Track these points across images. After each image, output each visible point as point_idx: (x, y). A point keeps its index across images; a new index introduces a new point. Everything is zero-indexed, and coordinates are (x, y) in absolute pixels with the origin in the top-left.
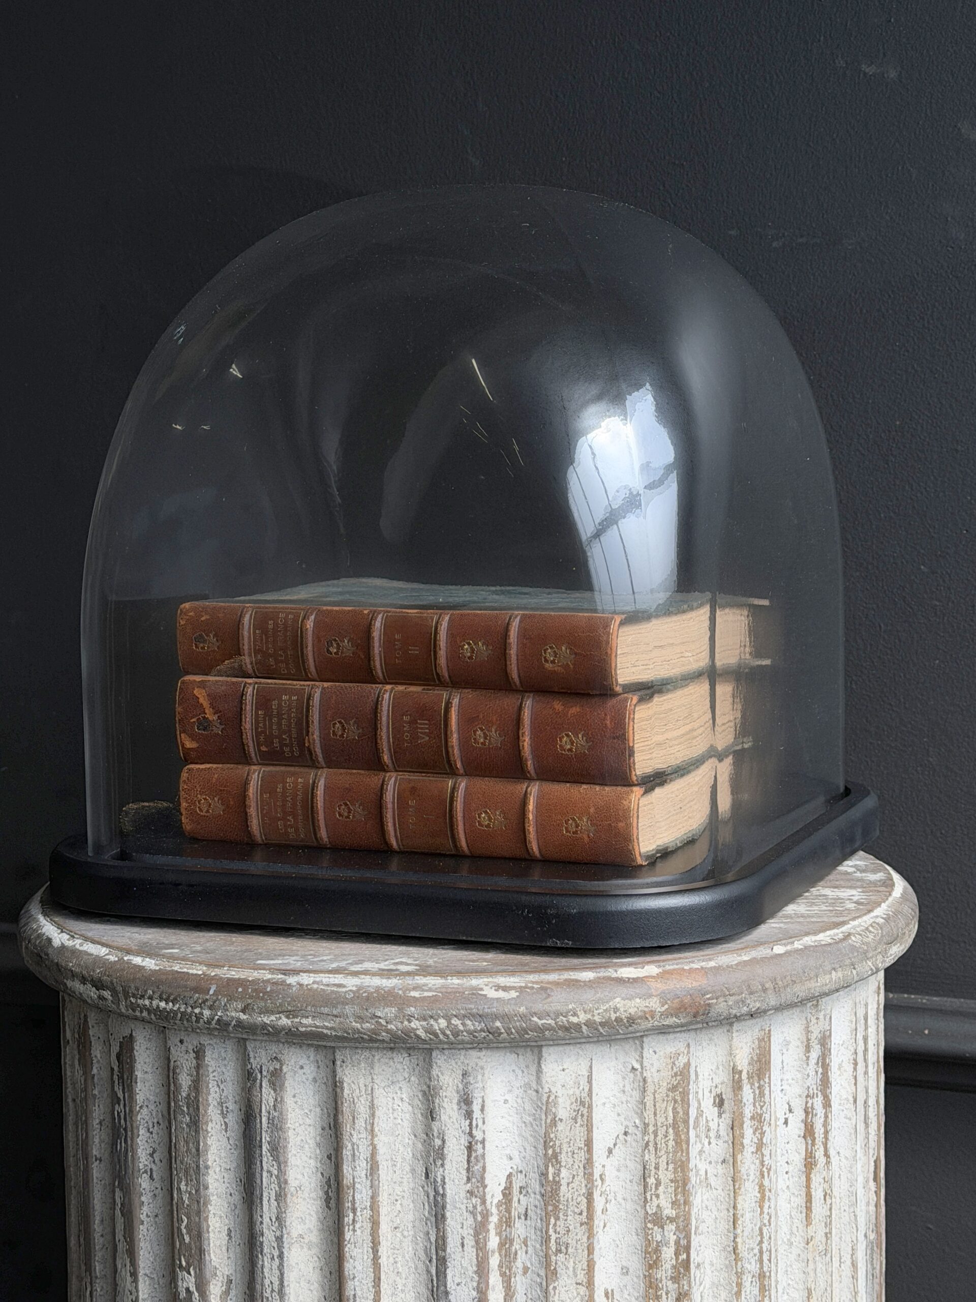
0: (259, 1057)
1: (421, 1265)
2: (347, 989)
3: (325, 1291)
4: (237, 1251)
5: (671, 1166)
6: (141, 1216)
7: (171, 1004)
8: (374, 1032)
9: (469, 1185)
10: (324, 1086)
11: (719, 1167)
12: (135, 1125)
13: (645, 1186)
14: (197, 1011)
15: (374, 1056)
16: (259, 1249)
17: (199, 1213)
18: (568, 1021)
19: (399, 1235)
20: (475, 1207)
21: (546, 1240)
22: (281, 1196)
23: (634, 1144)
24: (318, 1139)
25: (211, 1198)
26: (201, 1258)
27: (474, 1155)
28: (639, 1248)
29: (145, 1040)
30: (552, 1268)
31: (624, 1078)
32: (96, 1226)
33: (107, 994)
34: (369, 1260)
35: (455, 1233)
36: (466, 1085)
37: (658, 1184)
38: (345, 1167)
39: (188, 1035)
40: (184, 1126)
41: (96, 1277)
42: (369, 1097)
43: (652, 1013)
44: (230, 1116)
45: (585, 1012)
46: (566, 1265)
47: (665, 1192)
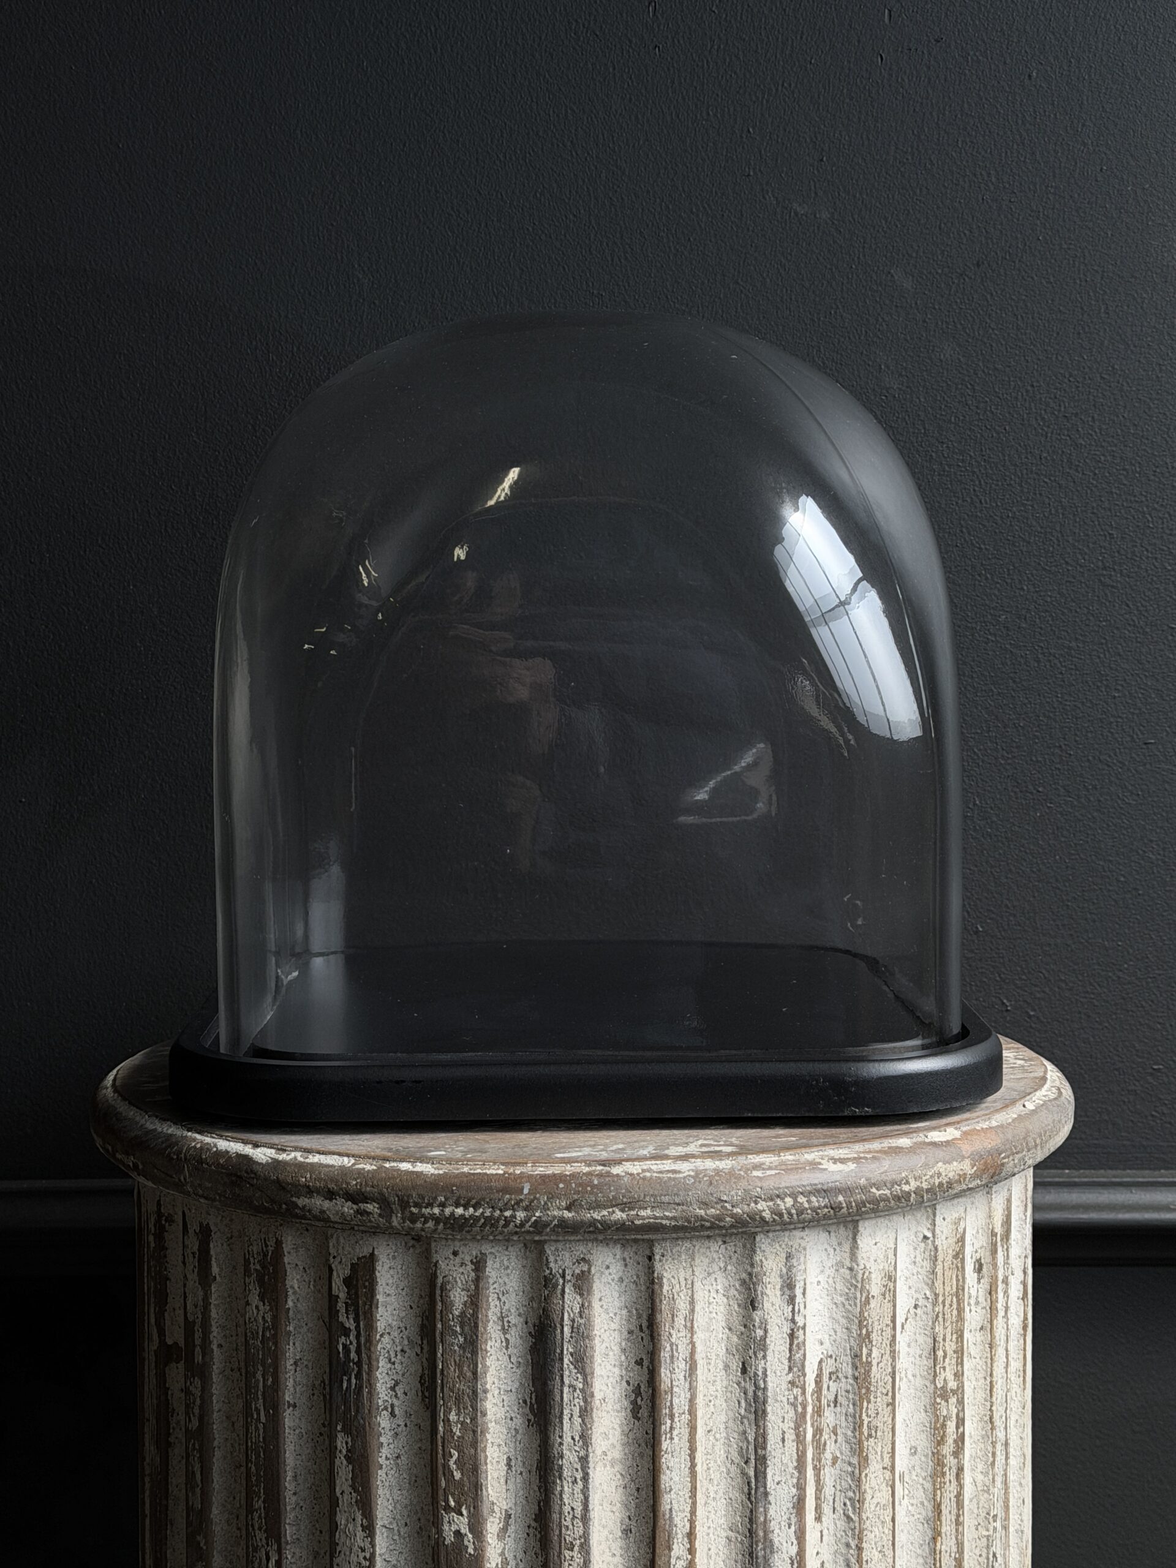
0: (562, 1260)
1: (733, 1468)
2: (685, 1175)
3: (629, 1510)
4: (518, 1481)
5: (955, 1336)
6: (380, 1459)
7: (471, 1210)
8: (720, 1218)
9: (791, 1375)
10: (633, 1286)
11: (978, 1334)
12: (374, 1357)
13: (935, 1360)
14: (508, 1214)
15: (694, 1246)
16: (557, 1474)
17: (475, 1444)
18: (901, 1190)
19: (711, 1438)
20: (796, 1398)
21: (857, 1426)
22: (586, 1412)
23: (924, 1317)
24: (623, 1344)
25: (489, 1426)
26: (477, 1494)
27: (796, 1342)
28: (928, 1425)
29: (389, 1259)
30: (865, 1454)
31: (915, 1249)
32: (287, 1484)
33: (369, 1207)
34: (687, 1469)
35: (776, 1428)
36: (789, 1269)
37: (945, 1357)
38: (663, 1370)
39: (465, 1245)
40: (456, 1348)
41: (287, 1543)
42: (690, 1292)
43: (962, 1177)
44: (513, 1331)
45: (915, 1179)
46: (875, 1449)
47: (950, 1364)
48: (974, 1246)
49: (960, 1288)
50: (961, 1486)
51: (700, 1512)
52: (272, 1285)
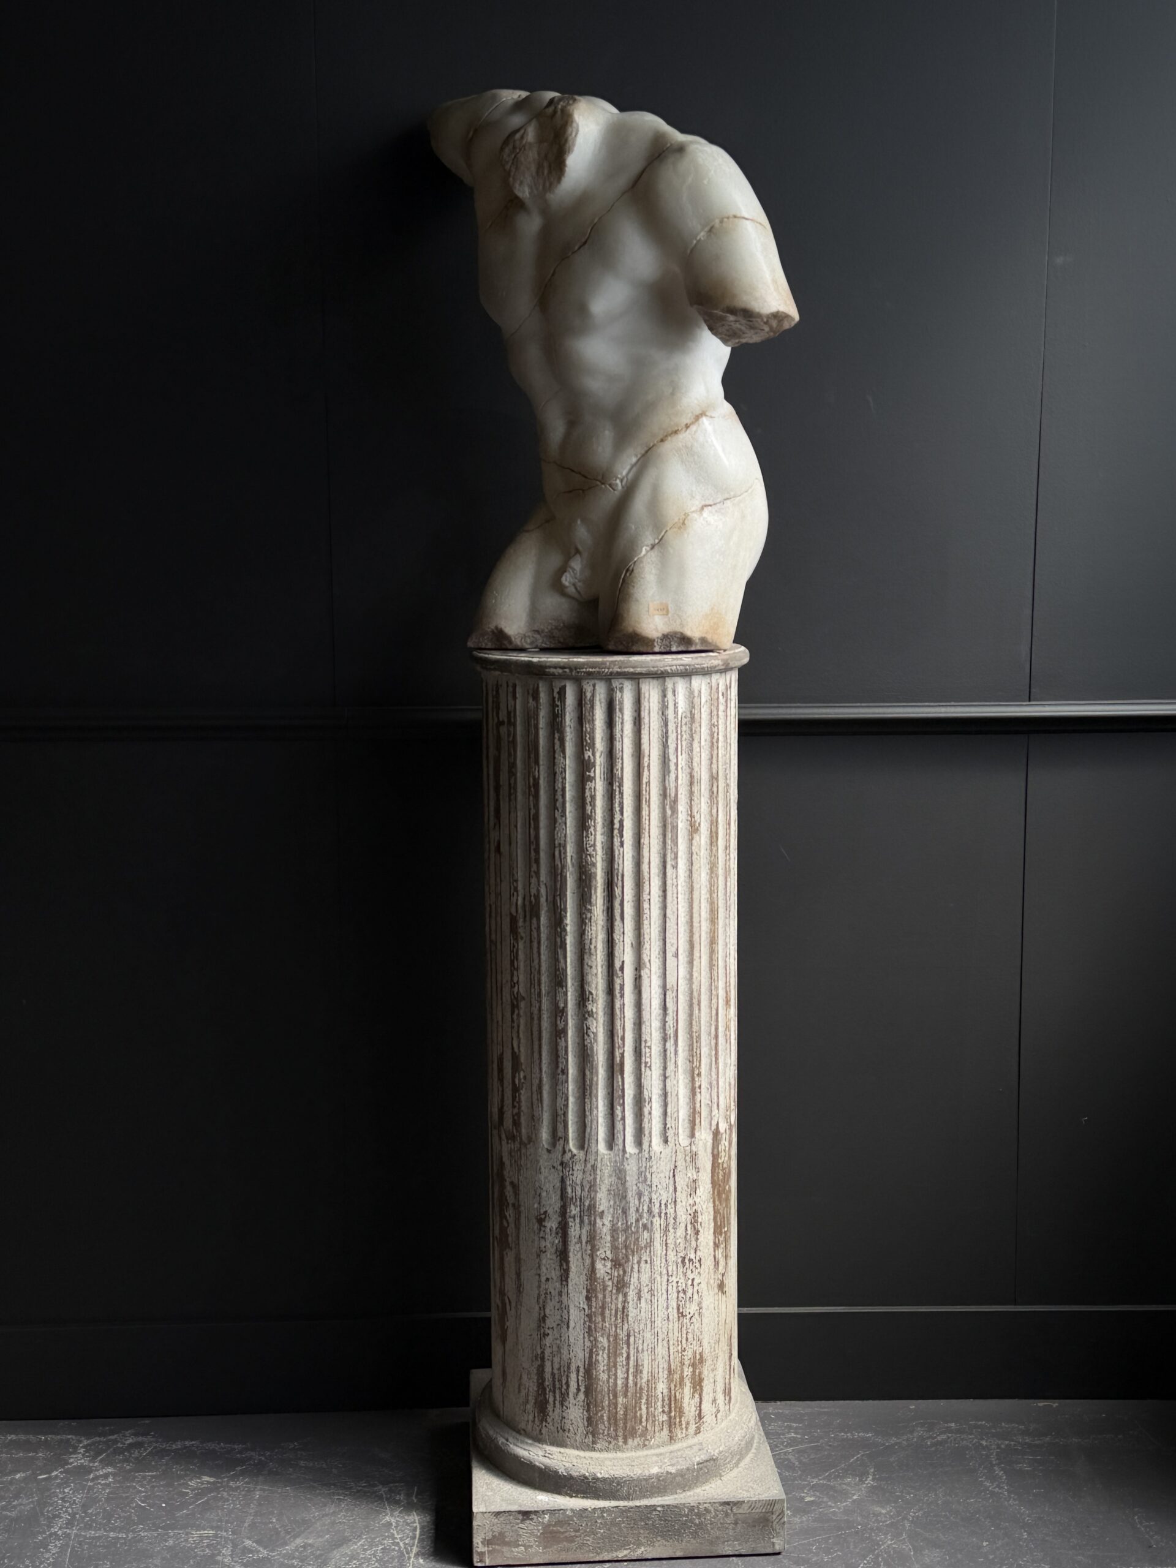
0: (616, 683)
1: (660, 739)
3: (633, 749)
4: (604, 742)
5: (717, 711)
6: (567, 739)
9: (674, 715)
10: (634, 690)
12: (565, 712)
13: (711, 716)
16: (615, 740)
17: (593, 733)
18: (702, 669)
19: (654, 730)
20: (676, 722)
22: (622, 724)
23: (709, 704)
24: (632, 706)
25: (597, 729)
26: (594, 746)
27: (676, 707)
28: (709, 733)
29: (570, 685)
30: (693, 740)
31: (706, 685)
34: (648, 739)
35: (671, 729)
36: (674, 687)
38: (642, 713)
46: (696, 737)
47: (715, 717)
48: (722, 688)
49: (718, 698)
50: (718, 752)
51: (652, 750)
52: (536, 696)
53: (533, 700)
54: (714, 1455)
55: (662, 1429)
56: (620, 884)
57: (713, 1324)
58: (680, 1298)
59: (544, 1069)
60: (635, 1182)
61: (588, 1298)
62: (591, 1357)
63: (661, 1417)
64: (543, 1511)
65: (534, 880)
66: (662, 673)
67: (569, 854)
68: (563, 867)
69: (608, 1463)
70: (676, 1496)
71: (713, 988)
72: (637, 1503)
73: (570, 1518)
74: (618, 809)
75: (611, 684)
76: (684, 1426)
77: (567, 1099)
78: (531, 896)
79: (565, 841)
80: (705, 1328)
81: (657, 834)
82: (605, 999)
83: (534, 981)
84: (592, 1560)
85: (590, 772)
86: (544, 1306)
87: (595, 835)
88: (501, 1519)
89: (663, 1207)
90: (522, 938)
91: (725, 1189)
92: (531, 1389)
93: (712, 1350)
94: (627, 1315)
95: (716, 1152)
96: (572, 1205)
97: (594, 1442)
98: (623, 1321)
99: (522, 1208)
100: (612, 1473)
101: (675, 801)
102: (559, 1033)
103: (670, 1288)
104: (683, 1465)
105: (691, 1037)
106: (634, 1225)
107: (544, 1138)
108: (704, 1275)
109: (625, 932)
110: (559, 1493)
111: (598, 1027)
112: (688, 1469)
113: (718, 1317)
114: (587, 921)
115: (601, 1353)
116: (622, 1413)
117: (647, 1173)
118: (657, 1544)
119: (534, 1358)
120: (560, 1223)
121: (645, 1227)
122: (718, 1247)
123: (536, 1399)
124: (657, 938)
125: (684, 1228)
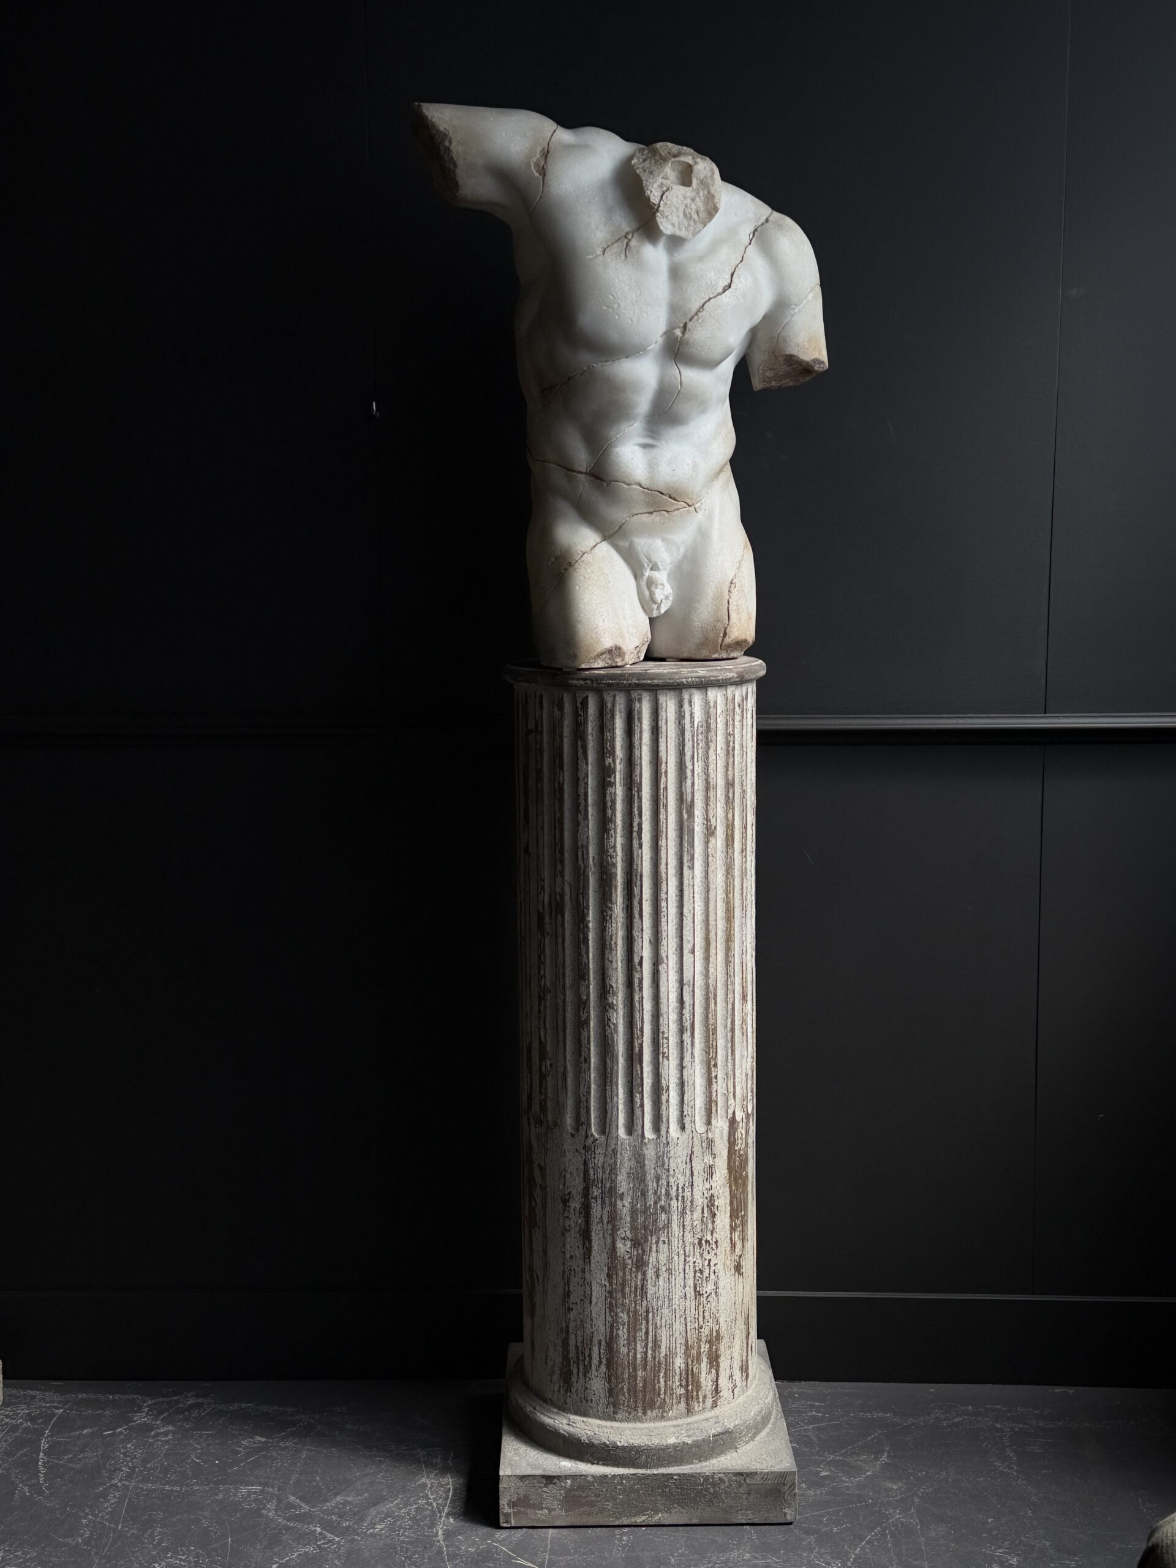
0: (635, 694)
1: (677, 748)
3: (651, 756)
5: (732, 721)
6: (589, 746)
8: (673, 683)
9: (691, 725)
10: (652, 701)
15: (669, 691)
21: (707, 738)
22: (641, 732)
23: (724, 715)
31: (723, 699)
33: (589, 682)
36: (690, 698)
42: (665, 703)
43: (734, 677)
46: (712, 745)
47: (731, 726)
48: (738, 699)
49: (734, 708)
50: (734, 759)
51: (669, 757)
52: (561, 707)
53: (558, 710)
54: (729, 1428)
55: (680, 1402)
56: (638, 883)
57: (730, 1304)
58: (697, 1278)
59: (568, 1058)
60: (653, 1167)
61: (609, 1276)
62: (612, 1331)
63: (678, 1390)
64: (565, 1476)
65: (559, 879)
66: (678, 684)
67: (591, 855)
68: (586, 867)
69: (628, 1432)
70: (692, 1466)
71: (729, 983)
72: (655, 1471)
73: (591, 1484)
74: (636, 813)
75: (630, 695)
76: (701, 1400)
77: (589, 1087)
78: (556, 894)
79: (587, 842)
80: (722, 1307)
81: (674, 837)
82: (625, 992)
83: (559, 976)
84: (612, 1524)
85: (610, 777)
86: (568, 1282)
87: (615, 837)
88: (526, 1482)
89: (680, 1191)
90: (548, 934)
91: (741, 1175)
92: (557, 1361)
93: (729, 1327)
94: (646, 1293)
95: (732, 1140)
96: (594, 1187)
97: (615, 1413)
98: (642, 1298)
99: (548, 1189)
100: (631, 1441)
101: (692, 806)
102: (582, 1024)
103: (687, 1267)
104: (699, 1437)
105: (708, 1030)
106: (652, 1207)
107: (568, 1123)
108: (721, 1257)
109: (644, 929)
110: (582, 1460)
111: (619, 1018)
112: (704, 1440)
113: (735, 1296)
114: (608, 918)
115: (621, 1327)
116: (641, 1385)
117: (665, 1158)
118: (673, 1511)
119: (559, 1331)
120: (583, 1204)
121: (663, 1208)
122: (735, 1230)
123: (561, 1371)
124: (674, 935)
125: (700, 1211)
